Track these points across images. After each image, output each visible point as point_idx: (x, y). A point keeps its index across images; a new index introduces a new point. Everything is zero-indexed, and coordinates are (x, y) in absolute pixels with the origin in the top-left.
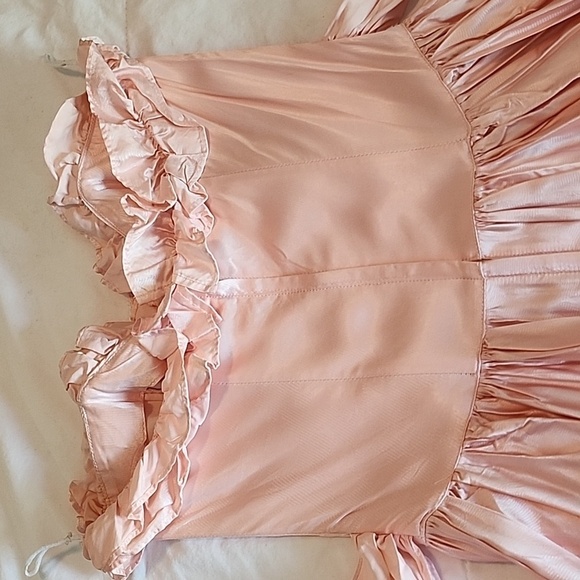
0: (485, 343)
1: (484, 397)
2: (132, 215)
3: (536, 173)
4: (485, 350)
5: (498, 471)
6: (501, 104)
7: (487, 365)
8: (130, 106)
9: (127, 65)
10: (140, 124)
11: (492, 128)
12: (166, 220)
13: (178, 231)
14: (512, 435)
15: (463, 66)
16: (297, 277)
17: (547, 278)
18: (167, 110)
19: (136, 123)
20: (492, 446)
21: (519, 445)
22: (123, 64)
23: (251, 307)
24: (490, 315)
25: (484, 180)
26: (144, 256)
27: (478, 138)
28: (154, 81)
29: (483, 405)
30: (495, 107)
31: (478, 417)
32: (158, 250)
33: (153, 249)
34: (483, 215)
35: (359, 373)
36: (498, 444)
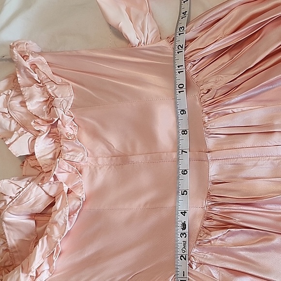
0: (209, 193)
1: (208, 219)
2: (38, 130)
3: (232, 111)
4: (209, 196)
5: (212, 255)
6: (213, 80)
7: (210, 203)
8: (36, 76)
9: (33, 58)
10: (41, 85)
11: (209, 90)
12: (55, 130)
13: (61, 135)
14: (220, 238)
15: (195, 61)
16: (119, 158)
17: (239, 161)
18: (53, 77)
19: (39, 84)
20: (210, 243)
21: (223, 242)
22: (31, 58)
23: (96, 171)
24: (211, 179)
25: (207, 114)
26: (46, 148)
27: (203, 94)
28: (47, 63)
29: (207, 223)
30: (210, 81)
31: (205, 229)
32: (52, 145)
33: (49, 144)
34: (208, 130)
35: (148, 206)
36: (212, 242)
